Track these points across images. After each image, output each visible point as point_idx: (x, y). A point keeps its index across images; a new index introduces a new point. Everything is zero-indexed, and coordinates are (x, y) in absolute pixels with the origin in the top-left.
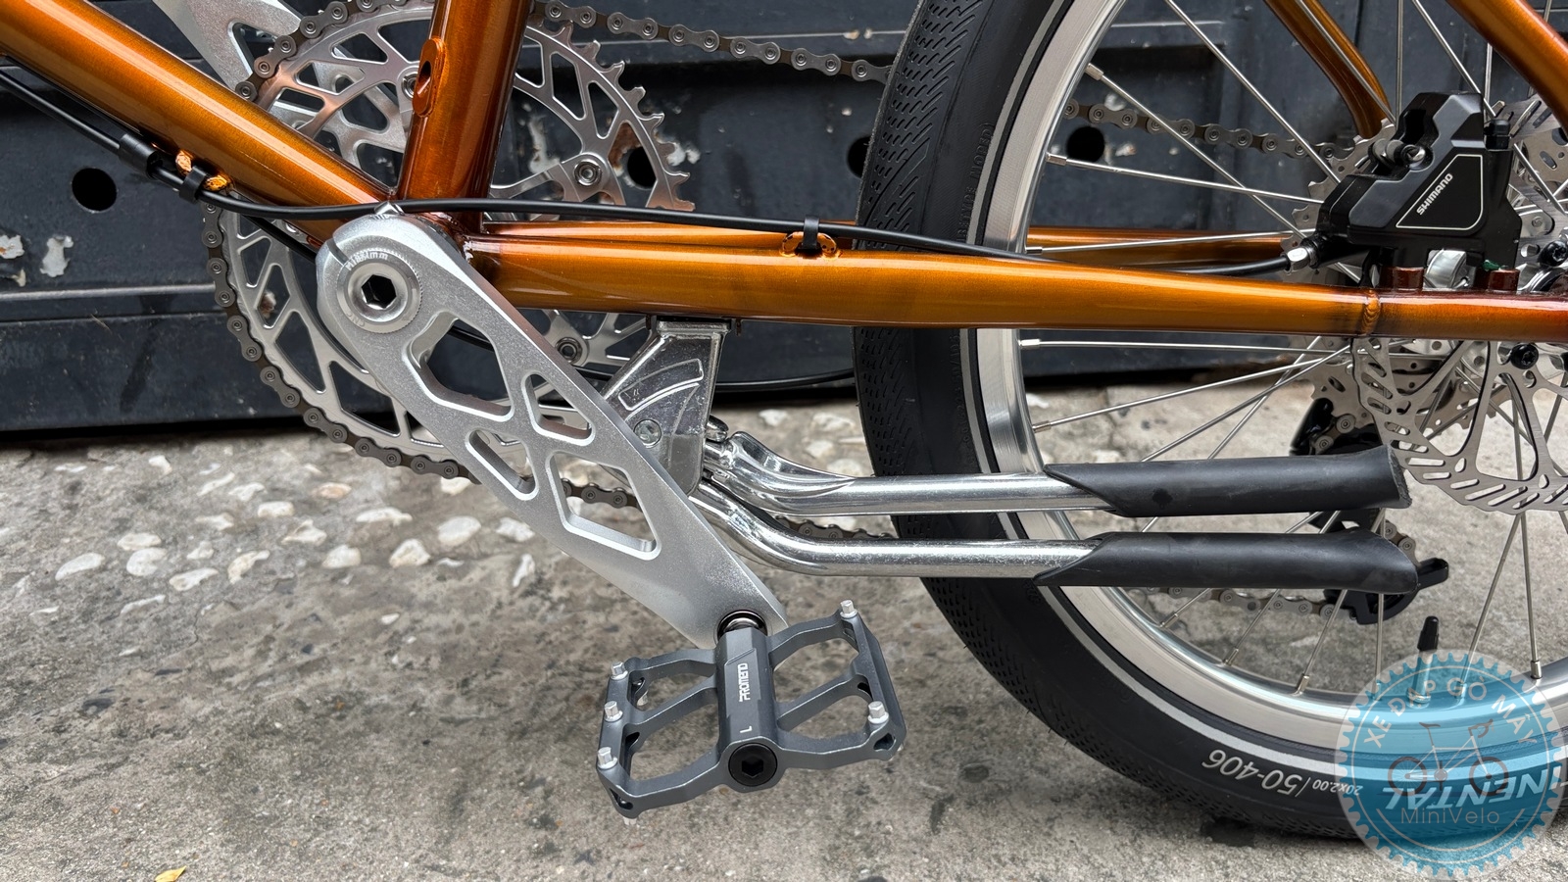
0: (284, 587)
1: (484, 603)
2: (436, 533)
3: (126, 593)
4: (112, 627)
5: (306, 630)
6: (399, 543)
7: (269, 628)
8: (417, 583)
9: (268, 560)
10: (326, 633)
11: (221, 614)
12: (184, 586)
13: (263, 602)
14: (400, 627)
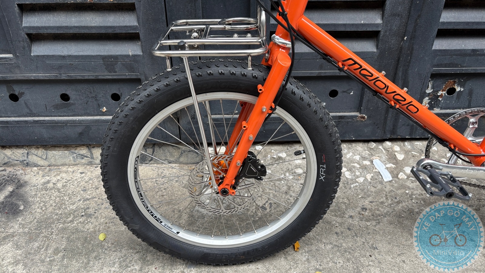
0: (381, 183)
2: (404, 170)
3: (350, 182)
4: (353, 190)
5: (393, 193)
8: (407, 183)
9: (374, 175)
12: (360, 181)
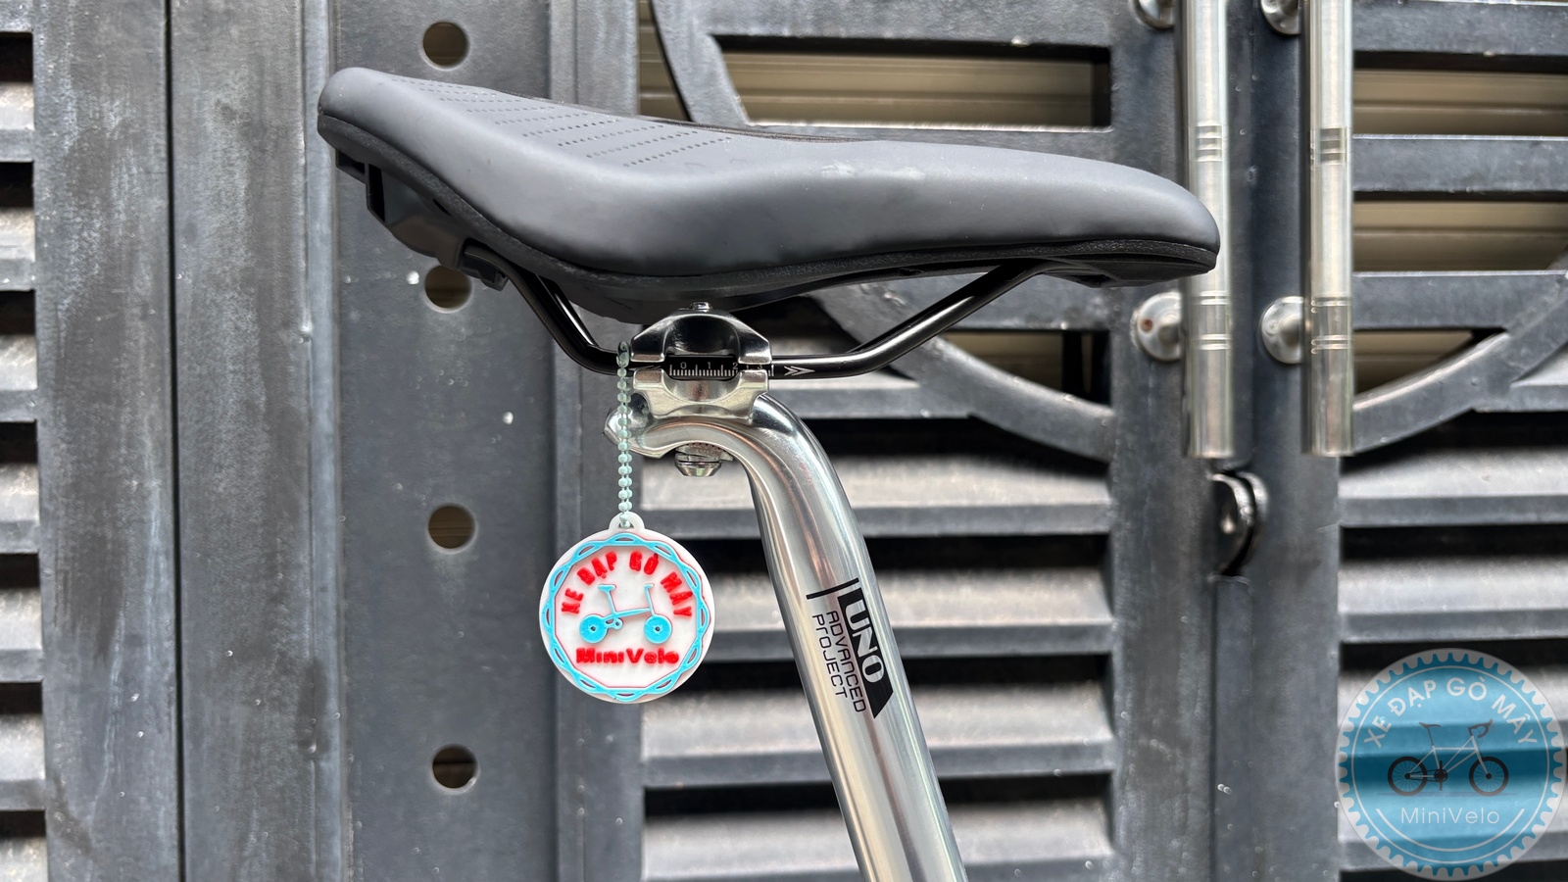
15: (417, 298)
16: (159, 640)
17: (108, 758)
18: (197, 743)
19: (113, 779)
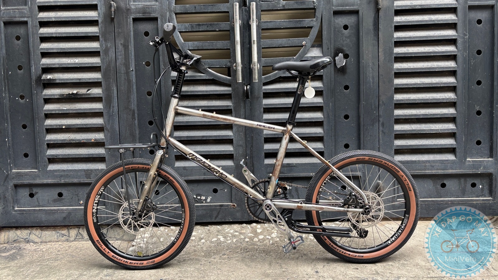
0: (241, 243)
1: (267, 245)
3: (221, 243)
4: (222, 247)
6: (254, 238)
7: (241, 247)
8: (258, 243)
9: (238, 240)
10: (248, 248)
11: (234, 246)
12: (228, 242)
13: (239, 245)
14: (257, 248)
15: (144, 65)
16: (116, 107)
17: (111, 121)
18: (121, 119)
19: (111, 123)
